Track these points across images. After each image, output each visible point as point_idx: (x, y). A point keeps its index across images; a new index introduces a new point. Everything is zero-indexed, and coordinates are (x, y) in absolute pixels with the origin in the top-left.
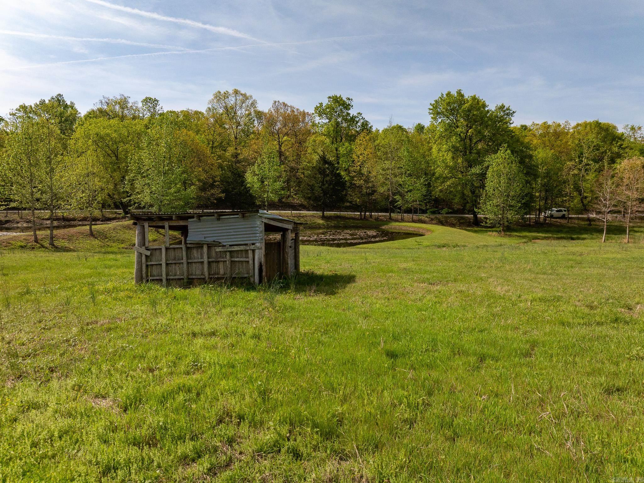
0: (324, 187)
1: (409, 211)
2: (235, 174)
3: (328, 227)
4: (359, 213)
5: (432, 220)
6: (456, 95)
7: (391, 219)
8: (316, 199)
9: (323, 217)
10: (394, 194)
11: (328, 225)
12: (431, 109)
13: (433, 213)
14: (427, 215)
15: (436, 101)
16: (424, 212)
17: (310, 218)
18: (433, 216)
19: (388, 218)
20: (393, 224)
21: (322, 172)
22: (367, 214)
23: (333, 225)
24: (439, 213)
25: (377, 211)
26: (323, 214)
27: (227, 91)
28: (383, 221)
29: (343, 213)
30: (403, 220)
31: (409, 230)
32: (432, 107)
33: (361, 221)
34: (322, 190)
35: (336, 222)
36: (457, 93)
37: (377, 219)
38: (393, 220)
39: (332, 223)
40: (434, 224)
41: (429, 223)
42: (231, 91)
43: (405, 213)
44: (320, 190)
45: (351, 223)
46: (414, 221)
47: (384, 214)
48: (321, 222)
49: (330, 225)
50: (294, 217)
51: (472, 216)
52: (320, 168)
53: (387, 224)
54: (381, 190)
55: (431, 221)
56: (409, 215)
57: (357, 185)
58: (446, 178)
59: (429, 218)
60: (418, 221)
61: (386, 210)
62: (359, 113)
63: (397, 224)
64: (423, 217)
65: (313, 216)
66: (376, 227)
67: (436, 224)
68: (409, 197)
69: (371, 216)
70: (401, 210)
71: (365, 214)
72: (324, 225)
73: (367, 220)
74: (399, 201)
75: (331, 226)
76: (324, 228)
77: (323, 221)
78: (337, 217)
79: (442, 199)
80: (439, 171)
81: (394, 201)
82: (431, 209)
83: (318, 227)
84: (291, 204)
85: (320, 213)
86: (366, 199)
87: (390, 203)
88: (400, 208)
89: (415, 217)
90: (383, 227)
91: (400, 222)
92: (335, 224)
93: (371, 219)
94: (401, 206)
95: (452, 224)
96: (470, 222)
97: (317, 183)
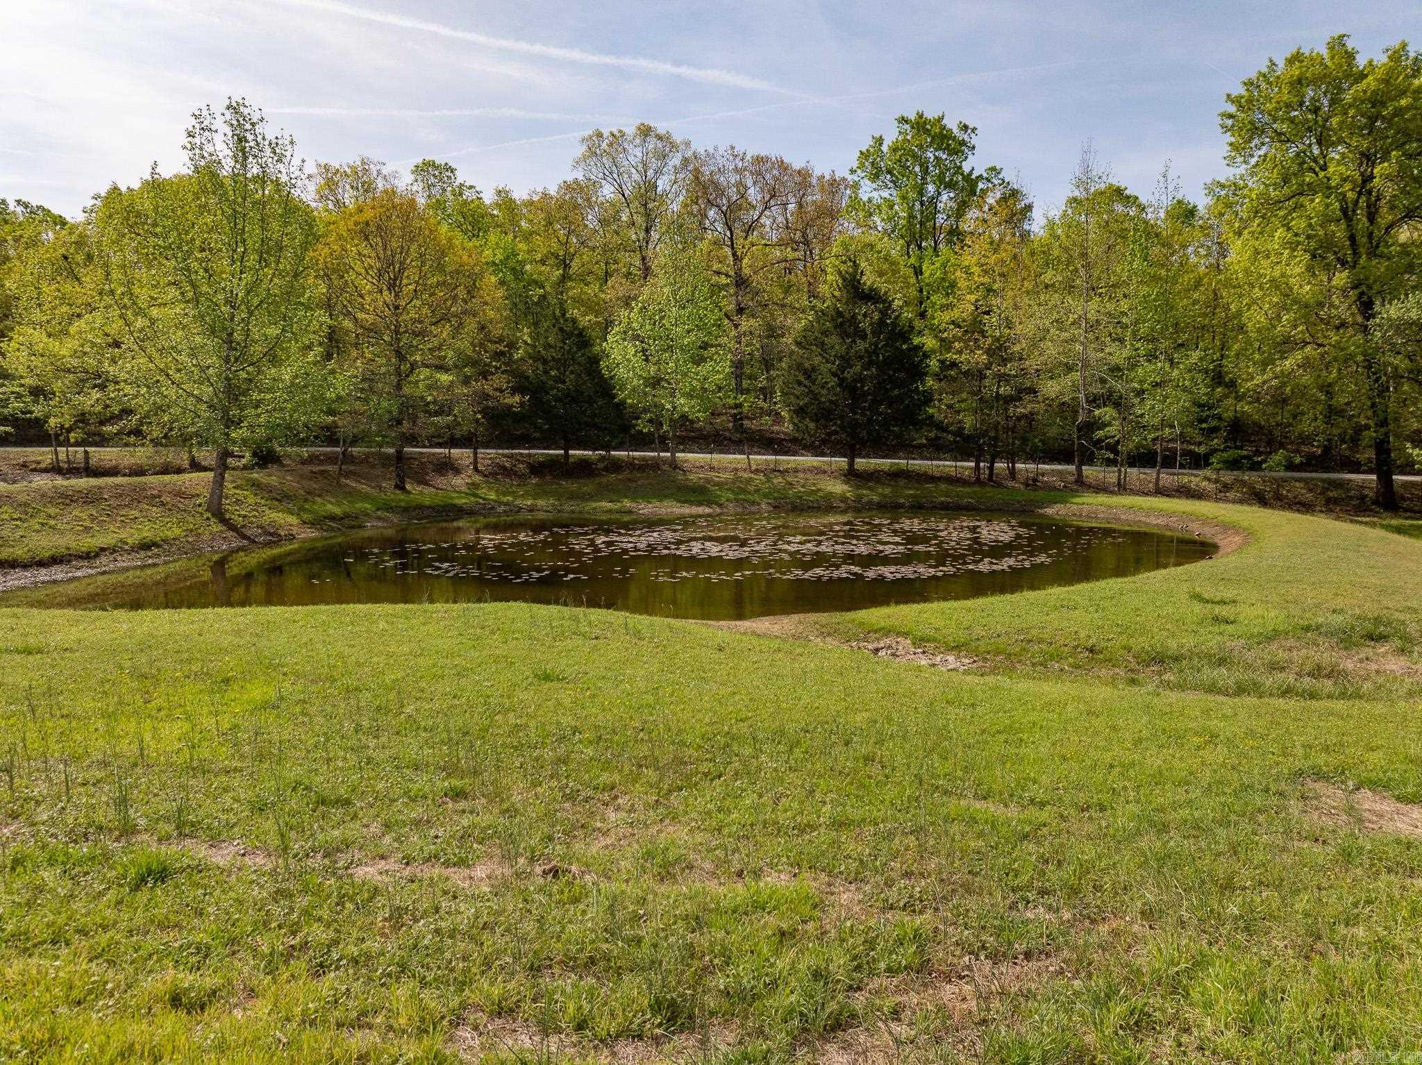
0: (848, 374)
1: (1144, 459)
2: (569, 335)
3: (859, 507)
4: (973, 464)
5: (1226, 487)
6: (1325, 53)
7: (1081, 484)
8: (824, 415)
9: (851, 475)
10: (1094, 401)
11: (859, 499)
12: (1231, 116)
13: (1233, 465)
14: (1208, 472)
15: (1249, 84)
16: (1198, 462)
17: (809, 475)
18: (1228, 477)
19: (1072, 478)
20: (1085, 500)
21: (844, 325)
22: (1000, 465)
23: (876, 498)
24: (1256, 467)
25: (1031, 457)
26: (851, 464)
27: (620, 131)
28: (1055, 489)
29: (917, 464)
30: (1122, 488)
31: (1147, 524)
32: (1232, 109)
33: (977, 489)
34: (842, 381)
35: (887, 491)
36: (1331, 48)
37: (1033, 483)
38: (1090, 486)
39: (873, 495)
40: (1234, 502)
41: (1217, 500)
42: (630, 130)
43: (1132, 465)
44: (833, 382)
45: (941, 493)
46: (1160, 492)
47: (1060, 467)
48: (838, 488)
49: (865, 500)
50: (757, 471)
51: (1374, 477)
52: (839, 314)
53: (1064, 502)
54: (1051, 388)
55: (1222, 492)
56: (1142, 470)
57: (964, 368)
58: (1286, 345)
59: (1217, 481)
60: (1177, 491)
61: (1063, 455)
62: (993, 169)
63: (1102, 499)
64: (1194, 479)
65: (819, 471)
66: (1021, 511)
67: (1241, 502)
68: (1148, 409)
69: (1013, 473)
70: (1116, 453)
71: (991, 468)
72: (844, 499)
73: (999, 485)
74: (1109, 424)
75: (870, 502)
76: (844, 512)
77: (846, 487)
78: (897, 475)
79: (1255, 424)
80: (1255, 319)
81: (1092, 426)
82: (1224, 450)
83: (826, 505)
84: (768, 435)
85: (842, 462)
86: (995, 416)
87: (1079, 430)
88: (1113, 448)
89: (1167, 478)
90: (1049, 511)
91: (1112, 493)
92: (885, 496)
93: (1011, 484)
94: (1118, 442)
95: (1299, 503)
96: (1363, 498)
97: (827, 362)
